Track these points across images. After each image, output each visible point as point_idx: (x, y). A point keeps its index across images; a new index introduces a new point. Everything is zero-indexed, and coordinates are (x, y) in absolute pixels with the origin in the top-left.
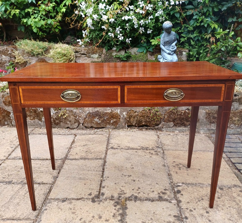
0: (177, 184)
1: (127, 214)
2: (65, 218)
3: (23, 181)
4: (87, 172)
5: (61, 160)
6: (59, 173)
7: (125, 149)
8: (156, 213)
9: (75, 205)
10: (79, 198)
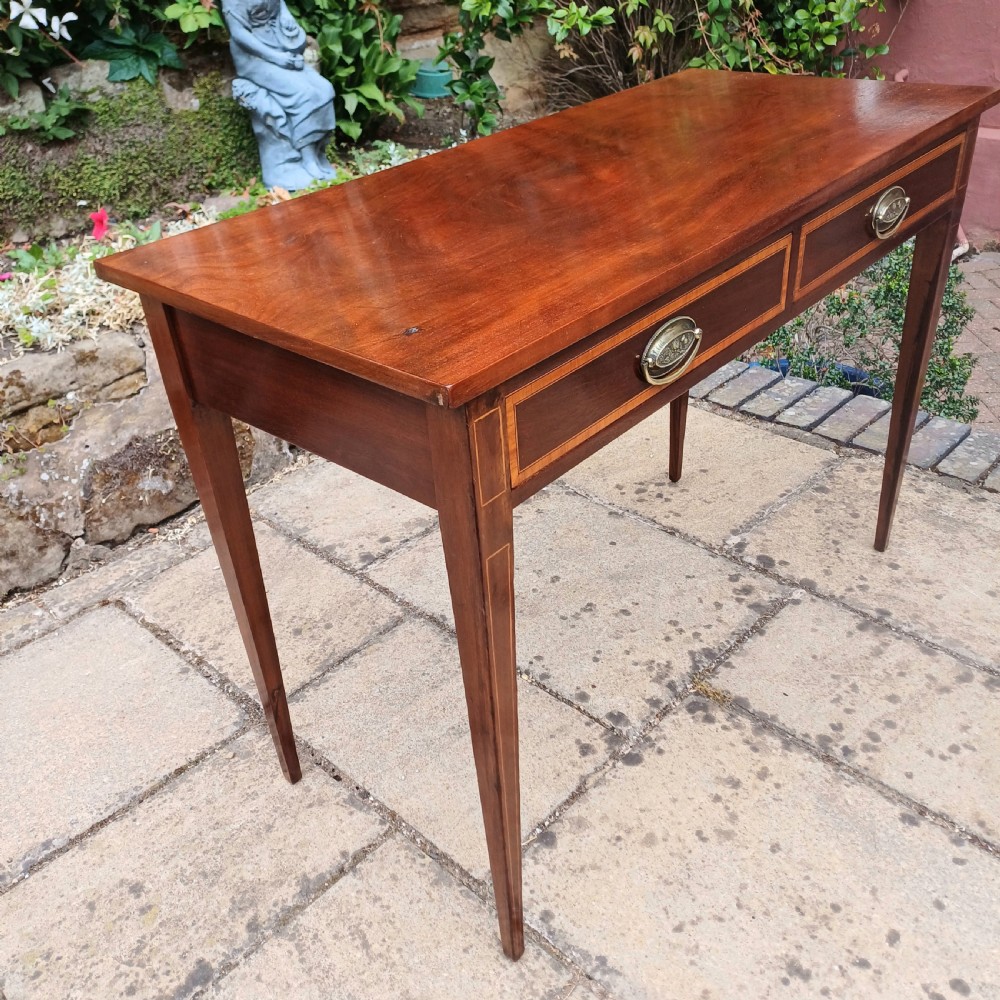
0: (725, 544)
1: (769, 713)
2: (652, 878)
3: (255, 918)
4: (439, 694)
5: (244, 730)
6: (337, 778)
7: (418, 536)
8: (819, 654)
9: (604, 818)
10: (573, 787)
